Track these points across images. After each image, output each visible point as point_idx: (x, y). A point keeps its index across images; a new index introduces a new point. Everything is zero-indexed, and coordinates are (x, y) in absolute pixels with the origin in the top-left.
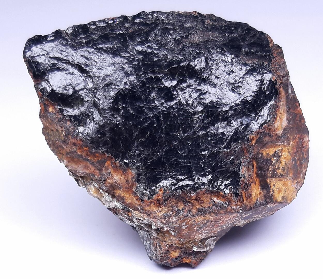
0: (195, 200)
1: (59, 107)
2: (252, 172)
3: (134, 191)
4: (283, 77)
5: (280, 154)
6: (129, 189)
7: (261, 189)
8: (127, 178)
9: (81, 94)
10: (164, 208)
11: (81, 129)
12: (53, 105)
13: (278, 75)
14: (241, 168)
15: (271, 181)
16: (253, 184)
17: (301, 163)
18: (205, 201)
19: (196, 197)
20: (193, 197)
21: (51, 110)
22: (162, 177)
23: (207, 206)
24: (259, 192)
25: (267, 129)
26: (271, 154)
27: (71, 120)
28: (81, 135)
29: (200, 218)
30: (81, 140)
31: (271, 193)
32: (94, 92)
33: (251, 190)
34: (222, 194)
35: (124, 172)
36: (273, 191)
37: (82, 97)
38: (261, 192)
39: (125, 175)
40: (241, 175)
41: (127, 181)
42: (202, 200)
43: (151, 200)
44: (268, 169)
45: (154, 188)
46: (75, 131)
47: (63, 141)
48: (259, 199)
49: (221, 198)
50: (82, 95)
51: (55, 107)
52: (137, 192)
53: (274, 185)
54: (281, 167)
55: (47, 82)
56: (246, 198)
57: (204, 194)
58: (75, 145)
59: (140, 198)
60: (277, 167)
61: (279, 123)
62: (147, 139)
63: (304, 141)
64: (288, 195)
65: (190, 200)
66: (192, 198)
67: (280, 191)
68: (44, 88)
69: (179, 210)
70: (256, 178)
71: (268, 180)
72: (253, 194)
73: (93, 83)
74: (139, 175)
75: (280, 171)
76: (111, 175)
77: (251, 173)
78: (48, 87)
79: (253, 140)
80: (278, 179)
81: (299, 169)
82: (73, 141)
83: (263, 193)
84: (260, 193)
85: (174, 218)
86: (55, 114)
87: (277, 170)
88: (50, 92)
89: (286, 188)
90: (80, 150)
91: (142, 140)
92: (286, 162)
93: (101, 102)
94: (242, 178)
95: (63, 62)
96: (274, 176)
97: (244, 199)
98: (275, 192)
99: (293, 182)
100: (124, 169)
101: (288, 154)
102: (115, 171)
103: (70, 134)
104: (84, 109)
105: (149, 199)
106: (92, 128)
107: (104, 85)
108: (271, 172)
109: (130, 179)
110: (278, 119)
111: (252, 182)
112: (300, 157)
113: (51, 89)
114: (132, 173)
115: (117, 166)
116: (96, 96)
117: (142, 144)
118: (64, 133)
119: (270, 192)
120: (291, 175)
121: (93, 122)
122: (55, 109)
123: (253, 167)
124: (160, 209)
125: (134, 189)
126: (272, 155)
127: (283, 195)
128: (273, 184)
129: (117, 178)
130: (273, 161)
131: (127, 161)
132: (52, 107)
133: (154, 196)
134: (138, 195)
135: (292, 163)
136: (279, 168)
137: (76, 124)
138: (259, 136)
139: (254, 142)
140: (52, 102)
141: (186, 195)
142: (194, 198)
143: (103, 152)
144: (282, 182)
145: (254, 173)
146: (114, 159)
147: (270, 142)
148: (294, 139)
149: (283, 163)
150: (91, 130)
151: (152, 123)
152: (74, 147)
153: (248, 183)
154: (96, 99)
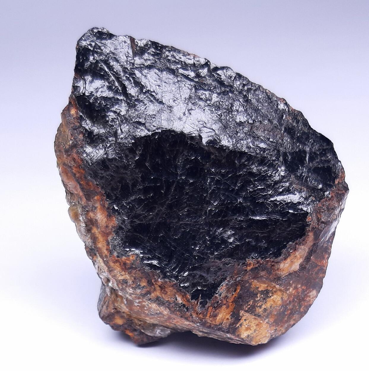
0: (160, 286)
1: (81, 114)
2: (231, 294)
3: (109, 240)
4: (323, 222)
5: (271, 295)
6: (106, 235)
7: (231, 315)
8: (108, 224)
9: (109, 115)
10: (127, 275)
11: (88, 149)
12: (77, 108)
13: (318, 218)
14: (222, 285)
15: (244, 314)
16: (224, 307)
17: (292, 314)
18: (169, 293)
19: (162, 284)
20: (159, 282)
21: (73, 112)
22: (141, 244)
23: (167, 299)
24: (227, 317)
25: (270, 263)
26: (260, 290)
27: (85, 134)
28: (85, 155)
29: (154, 305)
30: (82, 160)
31: (238, 325)
32: (122, 121)
33: (219, 311)
34: (187, 297)
35: (109, 216)
36: (241, 325)
37: (107, 119)
38: (230, 318)
39: (108, 220)
40: (218, 291)
41: (106, 226)
42: (166, 291)
43: (119, 258)
44: (248, 302)
45: (128, 250)
46: (82, 147)
47: (66, 149)
48: (223, 323)
49: (186, 301)
50: (110, 117)
51: (78, 111)
52: (110, 243)
53: (245, 320)
54: (264, 307)
55: (84, 83)
56: (210, 315)
57: (170, 286)
58: (74, 161)
59: (110, 250)
60: (258, 305)
61: (287, 265)
62: (147, 199)
63: (308, 295)
64: (257, 336)
65: (154, 283)
66: (157, 283)
67: (248, 329)
68: (78, 86)
69: (139, 285)
70: (232, 302)
71: (242, 313)
72: (219, 315)
73: (127, 112)
74: (120, 228)
75: (260, 310)
76: (96, 210)
77: (229, 295)
78: (82, 88)
79: (250, 266)
80: (253, 317)
81: (286, 319)
82: (75, 156)
83: (230, 320)
84: (228, 319)
85: (131, 289)
86: (74, 118)
87: (257, 309)
88: (82, 94)
89: (258, 329)
90: (76, 170)
91: (142, 197)
92: (273, 306)
93: (122, 136)
94: (218, 295)
95: (111, 72)
96: (250, 312)
97: (208, 315)
98: (243, 327)
99: (270, 327)
100: (110, 213)
101: (280, 299)
102: (101, 209)
103: (76, 147)
104: (103, 132)
105: (118, 257)
106: (99, 155)
107: (135, 121)
108: (249, 307)
109: (111, 227)
110: (289, 260)
111: (225, 304)
112: (294, 308)
113: (83, 92)
114: (115, 221)
115: (104, 206)
116: (122, 126)
117: (140, 201)
118: (71, 142)
119: (237, 323)
120: (272, 320)
121: (104, 150)
122: (77, 113)
123: (235, 291)
124: (123, 273)
125: (110, 238)
126: (262, 291)
127: (249, 334)
128: (245, 318)
129: (100, 217)
130: (258, 297)
131: (116, 208)
132: (75, 110)
133: (124, 257)
134: (110, 246)
135: (280, 310)
136: (260, 307)
137: (88, 141)
138: (257, 266)
139: (249, 268)
140: (78, 106)
141: (154, 276)
142: (160, 284)
143: (97, 185)
144: (257, 322)
145: (232, 296)
146: (105, 198)
147: (264, 278)
148: (296, 288)
149: (268, 305)
150: (98, 157)
151: (161, 187)
152: (73, 163)
153: (221, 303)
154: (119, 129)
